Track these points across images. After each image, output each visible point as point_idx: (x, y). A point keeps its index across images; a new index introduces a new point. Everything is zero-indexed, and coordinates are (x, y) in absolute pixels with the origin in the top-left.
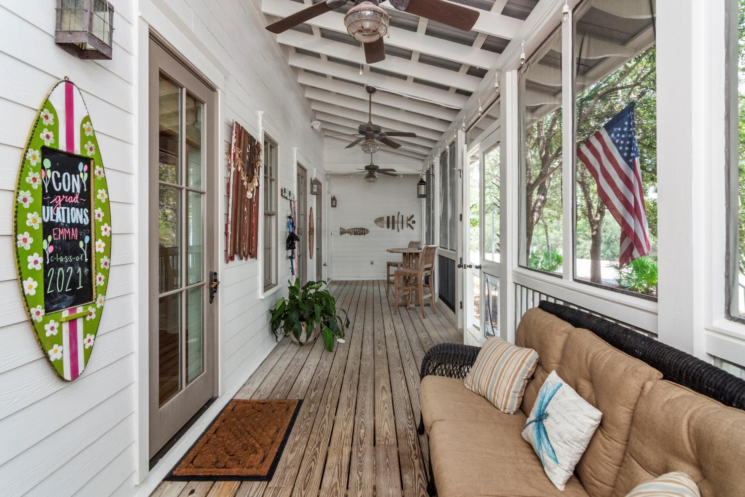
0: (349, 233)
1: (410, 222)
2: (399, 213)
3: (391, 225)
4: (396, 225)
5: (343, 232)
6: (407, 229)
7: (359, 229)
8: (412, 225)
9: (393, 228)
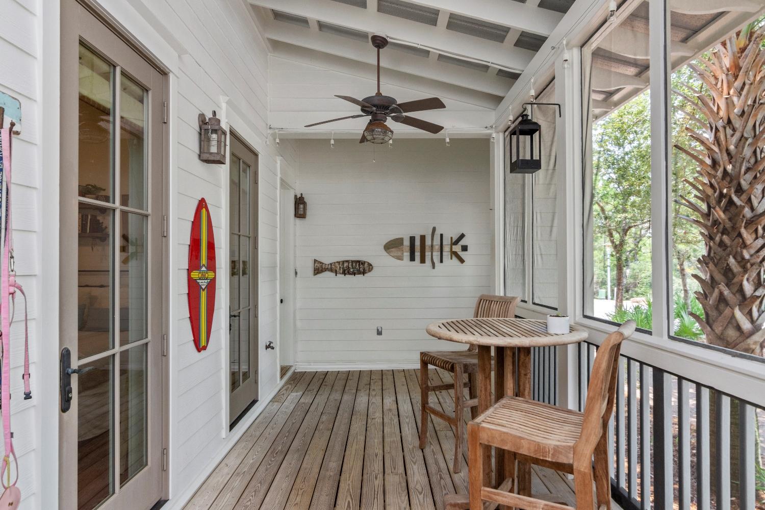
0: (331, 270)
1: (457, 248)
2: (434, 229)
3: (418, 255)
4: (428, 254)
5: (319, 268)
6: (450, 263)
7: (352, 262)
8: (462, 254)
9: (423, 261)
